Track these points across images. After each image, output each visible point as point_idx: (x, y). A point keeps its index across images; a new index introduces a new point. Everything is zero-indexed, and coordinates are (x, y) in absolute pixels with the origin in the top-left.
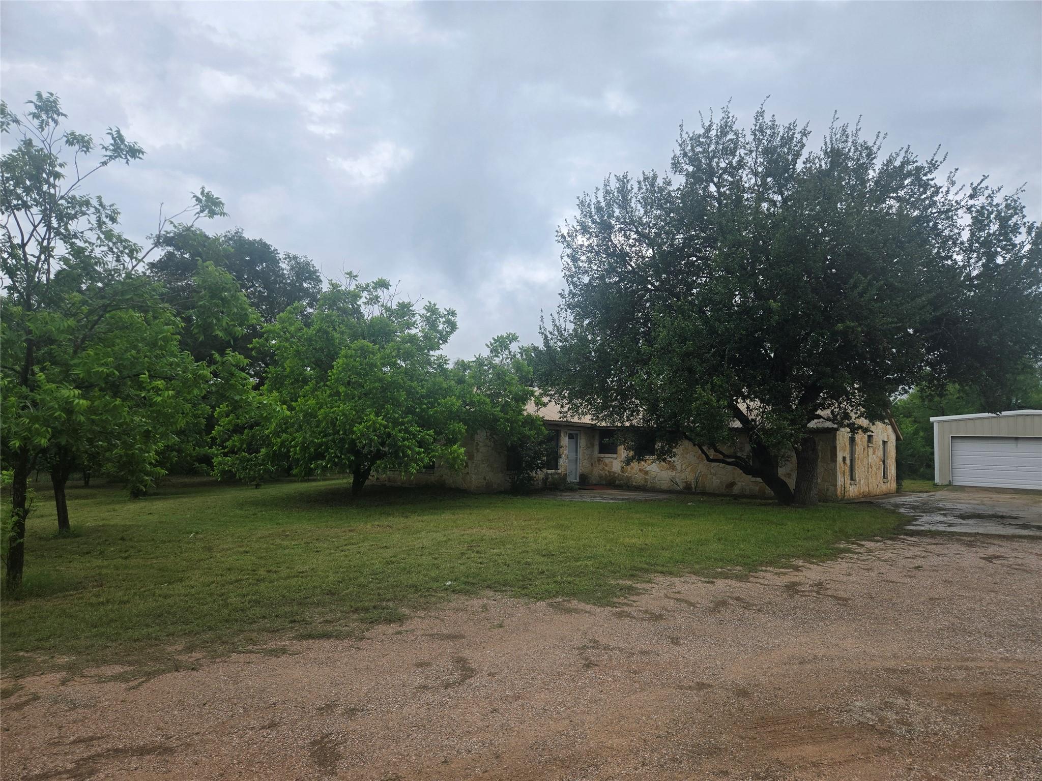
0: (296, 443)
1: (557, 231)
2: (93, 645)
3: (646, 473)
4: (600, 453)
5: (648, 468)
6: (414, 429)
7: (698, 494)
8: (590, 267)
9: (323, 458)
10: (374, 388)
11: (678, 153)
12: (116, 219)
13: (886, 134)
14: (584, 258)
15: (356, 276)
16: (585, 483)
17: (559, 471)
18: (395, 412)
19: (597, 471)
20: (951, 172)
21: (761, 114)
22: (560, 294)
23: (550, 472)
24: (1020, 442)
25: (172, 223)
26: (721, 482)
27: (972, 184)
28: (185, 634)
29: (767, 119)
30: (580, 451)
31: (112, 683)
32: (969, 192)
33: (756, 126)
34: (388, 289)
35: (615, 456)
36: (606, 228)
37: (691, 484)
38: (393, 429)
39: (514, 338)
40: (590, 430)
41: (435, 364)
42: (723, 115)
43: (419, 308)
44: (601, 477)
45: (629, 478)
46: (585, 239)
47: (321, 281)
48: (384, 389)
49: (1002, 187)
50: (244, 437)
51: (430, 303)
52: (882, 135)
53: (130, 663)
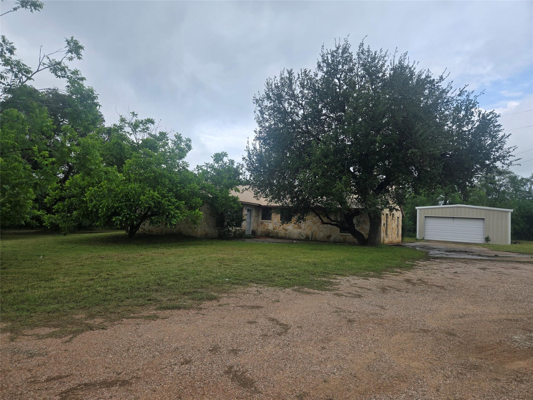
0: (102, 206)
1: (254, 97)
2: (21, 316)
3: (286, 230)
4: (262, 219)
5: (288, 228)
6: (174, 200)
7: (313, 241)
8: (270, 118)
9: (120, 215)
10: (151, 176)
11: (321, 60)
12: (13, 52)
13: (418, 62)
14: (267, 113)
15: (137, 115)
16: (254, 235)
17: (242, 228)
18: (163, 190)
19: (260, 229)
20: (450, 83)
21: (362, 44)
22: (254, 131)
23: (237, 228)
24: (455, 220)
25: (48, 58)
26: (324, 235)
27: (460, 89)
28: (81, 308)
29: (366, 48)
30: (252, 218)
31: (50, 339)
32: (458, 92)
33: (359, 50)
34: (153, 124)
35: (270, 221)
36: (279, 98)
37: (309, 236)
38: (162, 200)
39: (225, 155)
40: (258, 207)
41: (181, 166)
42: (344, 43)
43: (171, 136)
44: (262, 232)
45: (277, 233)
46: (268, 103)
47: (104, 121)
48: (155, 178)
49: (474, 91)
50: (65, 203)
51: (178, 134)
52: (416, 62)
53: (55, 326)
